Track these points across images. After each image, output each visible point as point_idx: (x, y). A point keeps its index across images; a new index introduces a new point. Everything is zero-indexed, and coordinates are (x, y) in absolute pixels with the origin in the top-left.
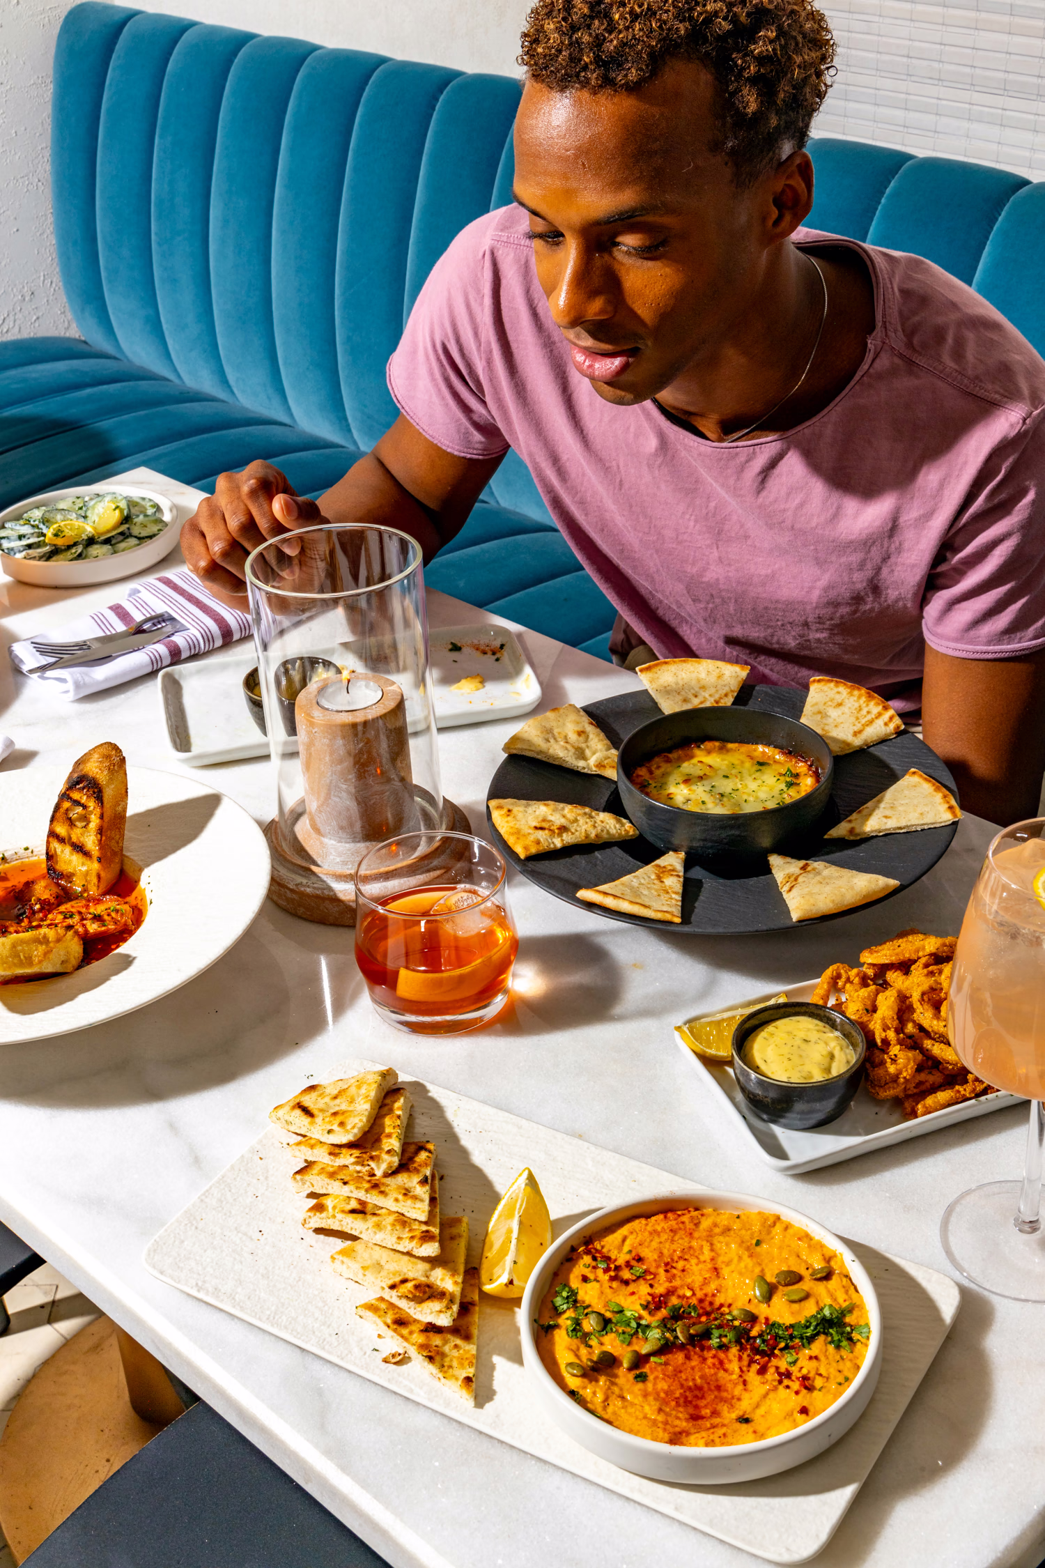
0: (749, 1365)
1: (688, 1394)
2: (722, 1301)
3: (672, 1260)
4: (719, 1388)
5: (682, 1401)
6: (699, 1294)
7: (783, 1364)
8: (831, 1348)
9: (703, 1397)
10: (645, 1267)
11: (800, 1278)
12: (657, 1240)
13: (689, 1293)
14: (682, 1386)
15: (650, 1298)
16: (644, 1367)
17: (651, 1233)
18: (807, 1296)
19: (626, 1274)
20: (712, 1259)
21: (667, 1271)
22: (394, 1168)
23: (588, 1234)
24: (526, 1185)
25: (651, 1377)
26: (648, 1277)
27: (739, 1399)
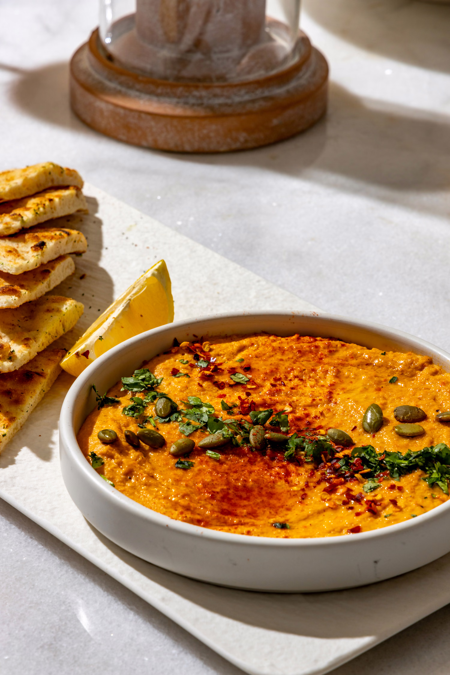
0: (319, 483)
1: (231, 491)
2: (323, 424)
3: (286, 378)
4: (271, 495)
5: (219, 497)
6: (300, 413)
7: (356, 489)
8: (424, 485)
9: (248, 499)
10: (251, 376)
11: (424, 417)
12: (279, 356)
13: (288, 409)
14: (228, 483)
15: (238, 403)
16: (194, 458)
17: (274, 349)
18: (421, 435)
19: (224, 379)
20: (332, 385)
21: (273, 385)
22: (11, 232)
23: (200, 333)
24: (153, 275)
25: (196, 469)
26: (249, 386)
27: (289, 509)
